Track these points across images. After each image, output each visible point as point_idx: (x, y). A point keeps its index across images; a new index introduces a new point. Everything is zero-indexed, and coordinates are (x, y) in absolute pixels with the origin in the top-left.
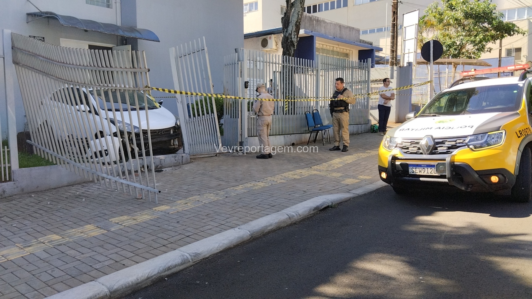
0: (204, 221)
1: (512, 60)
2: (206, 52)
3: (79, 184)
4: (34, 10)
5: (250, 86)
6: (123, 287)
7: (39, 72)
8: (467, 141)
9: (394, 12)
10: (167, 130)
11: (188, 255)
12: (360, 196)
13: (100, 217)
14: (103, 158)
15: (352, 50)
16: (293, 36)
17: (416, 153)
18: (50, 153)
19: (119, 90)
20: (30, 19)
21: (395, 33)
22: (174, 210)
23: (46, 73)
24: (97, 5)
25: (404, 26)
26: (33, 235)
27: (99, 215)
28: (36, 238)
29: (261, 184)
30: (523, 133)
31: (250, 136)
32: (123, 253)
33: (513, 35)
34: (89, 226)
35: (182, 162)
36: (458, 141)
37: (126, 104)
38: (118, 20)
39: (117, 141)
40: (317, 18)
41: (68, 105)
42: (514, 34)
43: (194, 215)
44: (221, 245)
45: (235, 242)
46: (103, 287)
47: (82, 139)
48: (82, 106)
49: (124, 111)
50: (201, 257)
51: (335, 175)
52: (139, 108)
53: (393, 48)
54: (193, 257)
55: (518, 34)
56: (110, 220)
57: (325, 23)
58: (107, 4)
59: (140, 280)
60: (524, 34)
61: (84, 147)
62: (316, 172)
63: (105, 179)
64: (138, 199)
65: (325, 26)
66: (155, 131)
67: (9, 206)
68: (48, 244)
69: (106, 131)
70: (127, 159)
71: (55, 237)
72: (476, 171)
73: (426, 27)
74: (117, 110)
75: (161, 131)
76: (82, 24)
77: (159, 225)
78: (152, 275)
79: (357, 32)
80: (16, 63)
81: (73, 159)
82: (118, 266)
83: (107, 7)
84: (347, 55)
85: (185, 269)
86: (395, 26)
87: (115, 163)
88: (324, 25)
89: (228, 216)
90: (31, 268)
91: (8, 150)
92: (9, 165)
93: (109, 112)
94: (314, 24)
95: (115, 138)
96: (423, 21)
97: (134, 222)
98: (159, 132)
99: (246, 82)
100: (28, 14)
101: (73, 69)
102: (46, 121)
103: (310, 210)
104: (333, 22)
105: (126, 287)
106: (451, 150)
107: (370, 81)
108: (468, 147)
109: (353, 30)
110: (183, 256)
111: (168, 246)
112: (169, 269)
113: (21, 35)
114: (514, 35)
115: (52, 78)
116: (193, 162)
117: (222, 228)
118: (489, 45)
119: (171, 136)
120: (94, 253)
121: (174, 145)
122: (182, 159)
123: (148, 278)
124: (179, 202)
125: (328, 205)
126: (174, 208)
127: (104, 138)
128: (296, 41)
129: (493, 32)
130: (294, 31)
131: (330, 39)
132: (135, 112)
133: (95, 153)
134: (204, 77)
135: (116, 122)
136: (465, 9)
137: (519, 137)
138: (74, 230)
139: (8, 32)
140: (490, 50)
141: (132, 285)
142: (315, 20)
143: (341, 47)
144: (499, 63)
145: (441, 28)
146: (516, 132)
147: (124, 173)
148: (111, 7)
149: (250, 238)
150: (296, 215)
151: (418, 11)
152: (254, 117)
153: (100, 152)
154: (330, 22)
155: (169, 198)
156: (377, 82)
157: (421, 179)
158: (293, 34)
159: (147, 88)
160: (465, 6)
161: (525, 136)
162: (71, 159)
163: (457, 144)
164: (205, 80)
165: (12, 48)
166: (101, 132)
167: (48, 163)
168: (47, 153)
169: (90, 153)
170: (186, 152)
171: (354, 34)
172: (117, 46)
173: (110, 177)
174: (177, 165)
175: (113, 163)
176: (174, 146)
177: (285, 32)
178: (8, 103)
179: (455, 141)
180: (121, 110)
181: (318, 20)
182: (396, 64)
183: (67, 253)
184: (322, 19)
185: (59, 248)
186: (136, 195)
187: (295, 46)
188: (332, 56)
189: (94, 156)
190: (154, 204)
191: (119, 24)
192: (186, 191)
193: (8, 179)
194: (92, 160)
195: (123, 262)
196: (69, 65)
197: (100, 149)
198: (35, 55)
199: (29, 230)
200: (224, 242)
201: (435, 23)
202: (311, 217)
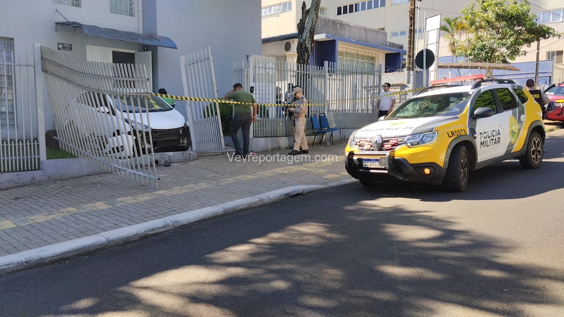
0: (191, 201)
1: (550, 63)
2: (211, 61)
3: (96, 174)
4: (62, 20)
5: (256, 90)
6: (117, 239)
7: (64, 79)
8: (405, 140)
9: (411, 18)
10: (177, 130)
11: (169, 222)
12: (332, 188)
13: (109, 197)
14: (119, 153)
15: (378, 53)
16: (307, 42)
17: (369, 150)
18: (73, 147)
19: (132, 95)
20: (59, 27)
21: (412, 38)
22: (169, 194)
23: (69, 81)
24: (121, 14)
25: (427, 30)
26: (56, 208)
27: (109, 196)
28: (57, 210)
29: (251, 177)
30: (455, 134)
31: (255, 137)
32: (122, 219)
33: (548, 38)
34: (100, 202)
35: (190, 159)
36: (399, 140)
37: (138, 106)
38: (140, 28)
39: (131, 138)
40: (340, 22)
41: (89, 107)
42: (549, 36)
43: (184, 197)
44: (197, 216)
45: (209, 216)
46: (103, 238)
47: (101, 137)
48: (102, 108)
49: (136, 112)
50: (180, 224)
51: (320, 171)
52: (149, 111)
53: (410, 53)
54: (173, 223)
55: (553, 37)
56: (117, 199)
57: (349, 27)
58: (130, 13)
59: (130, 236)
60: (560, 36)
61: (104, 144)
62: (305, 169)
63: (121, 170)
64: (143, 186)
65: (349, 30)
66: (165, 131)
67: (38, 189)
68: (66, 213)
69: (122, 130)
70: (139, 155)
71: (72, 209)
72: (411, 164)
73: (457, 30)
74: (131, 112)
75: (171, 131)
76: (105, 33)
77: (154, 203)
78: (140, 233)
79: (384, 35)
80: (44, 71)
81: (95, 154)
82: (116, 226)
83: (130, 16)
84: (373, 59)
85: (166, 231)
86: (412, 32)
87: (129, 157)
88: (348, 28)
89: (211, 198)
90: (52, 227)
91: (38, 144)
92: (38, 157)
93: (124, 113)
94: (337, 28)
95: (129, 136)
96: (455, 23)
97: (136, 201)
98: (169, 132)
99: (251, 87)
100: (57, 23)
101: (89, 78)
102: (72, 121)
103: (281, 196)
104: (358, 26)
105: (119, 239)
106: (394, 147)
107: (381, 86)
108: (406, 145)
109: (379, 33)
110: (165, 222)
111: (157, 216)
112: (153, 230)
113: (49, 48)
114: (550, 38)
115: (74, 85)
116: (199, 159)
117: (202, 206)
118: (524, 48)
119: (180, 135)
120: (100, 219)
121: (183, 143)
122: (190, 156)
123: (136, 235)
124: (176, 188)
125: (298, 193)
126: (170, 192)
127: (120, 136)
128: (310, 47)
129: (527, 36)
130: (308, 37)
131: (354, 43)
132: (145, 113)
133: (113, 149)
134: (209, 83)
135: (130, 122)
136: (498, 11)
137: (450, 137)
138: (87, 205)
139: (38, 45)
140: (525, 53)
141: (124, 239)
142: (339, 24)
143: (366, 51)
144: (536, 67)
145: (472, 31)
146: (448, 133)
147: (136, 166)
148: (133, 15)
149: (223, 213)
150: (267, 198)
151: (440, 15)
152: (260, 119)
153: (117, 148)
154: (354, 25)
155: (168, 186)
156: (395, 86)
157: (371, 171)
158: (307, 40)
159: (148, 94)
160: (497, 8)
161: (456, 136)
162: (93, 154)
163: (398, 142)
164: (210, 86)
165: (41, 59)
166: (118, 131)
167: (72, 156)
168: (70, 147)
169: (108, 150)
170: (193, 150)
171: (380, 37)
172: (139, 52)
173: (124, 169)
174: (185, 161)
175: (127, 158)
176: (182, 145)
177: (300, 38)
178: (38, 105)
179: (397, 140)
180: (134, 111)
181: (341, 23)
182: (412, 69)
183: (80, 219)
184: (346, 23)
185: (75, 216)
186: (141, 182)
187: (309, 52)
188: (357, 60)
189: (112, 151)
190: (155, 189)
191: (141, 32)
192: (185, 181)
193: (37, 168)
194: (111, 155)
195: (120, 225)
196: (86, 75)
197: (117, 146)
198: (60, 66)
199: (53, 204)
200: (200, 214)
201: (466, 26)
202: (281, 201)
